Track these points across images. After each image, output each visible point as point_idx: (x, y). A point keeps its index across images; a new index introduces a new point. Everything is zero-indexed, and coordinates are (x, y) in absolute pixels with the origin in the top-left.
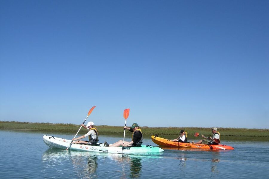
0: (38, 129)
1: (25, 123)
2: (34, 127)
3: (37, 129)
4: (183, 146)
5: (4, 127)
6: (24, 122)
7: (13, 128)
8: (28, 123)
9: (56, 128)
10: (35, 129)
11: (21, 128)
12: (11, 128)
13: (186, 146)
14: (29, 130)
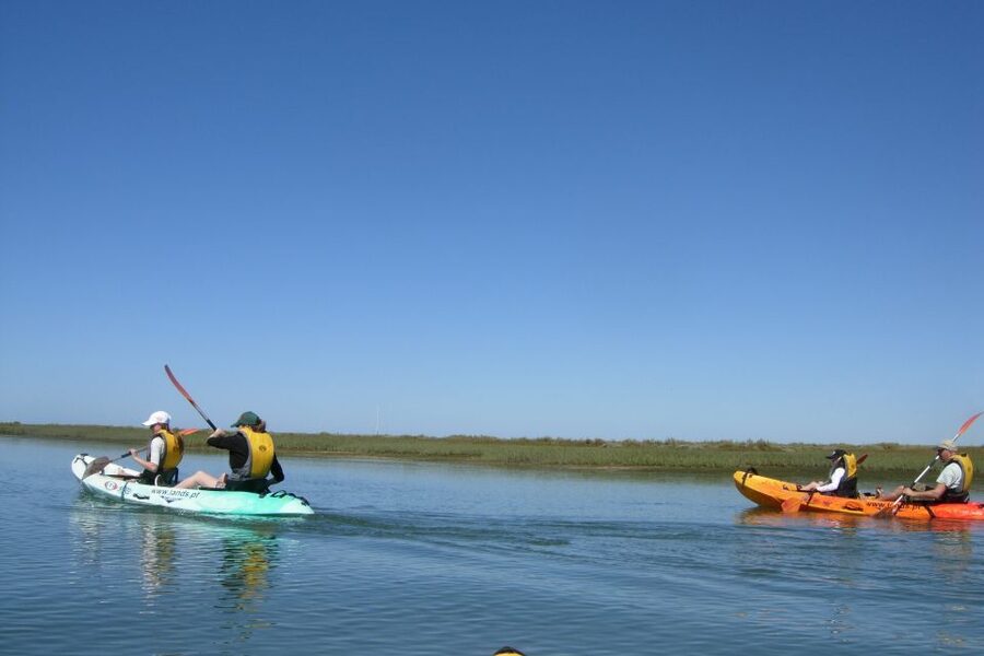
0: (660, 465)
1: (588, 442)
2: (644, 459)
3: (654, 465)
4: (835, 509)
5: (528, 460)
6: (585, 439)
7: (564, 464)
8: (598, 443)
9: (730, 461)
10: (648, 465)
11: (595, 464)
12: (557, 463)
13: (846, 507)
14: (622, 468)
